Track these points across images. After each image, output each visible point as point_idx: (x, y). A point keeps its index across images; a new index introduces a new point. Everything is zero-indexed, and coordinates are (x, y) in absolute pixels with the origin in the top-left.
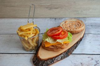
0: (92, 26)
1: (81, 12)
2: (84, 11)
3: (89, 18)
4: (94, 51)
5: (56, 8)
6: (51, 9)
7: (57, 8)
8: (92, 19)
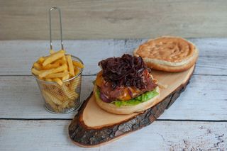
0: (208, 57)
1: (184, 26)
2: (190, 26)
3: (202, 40)
4: (213, 114)
5: (127, 19)
6: (115, 20)
7: (131, 18)
8: (211, 42)
